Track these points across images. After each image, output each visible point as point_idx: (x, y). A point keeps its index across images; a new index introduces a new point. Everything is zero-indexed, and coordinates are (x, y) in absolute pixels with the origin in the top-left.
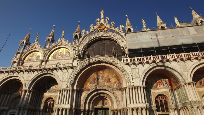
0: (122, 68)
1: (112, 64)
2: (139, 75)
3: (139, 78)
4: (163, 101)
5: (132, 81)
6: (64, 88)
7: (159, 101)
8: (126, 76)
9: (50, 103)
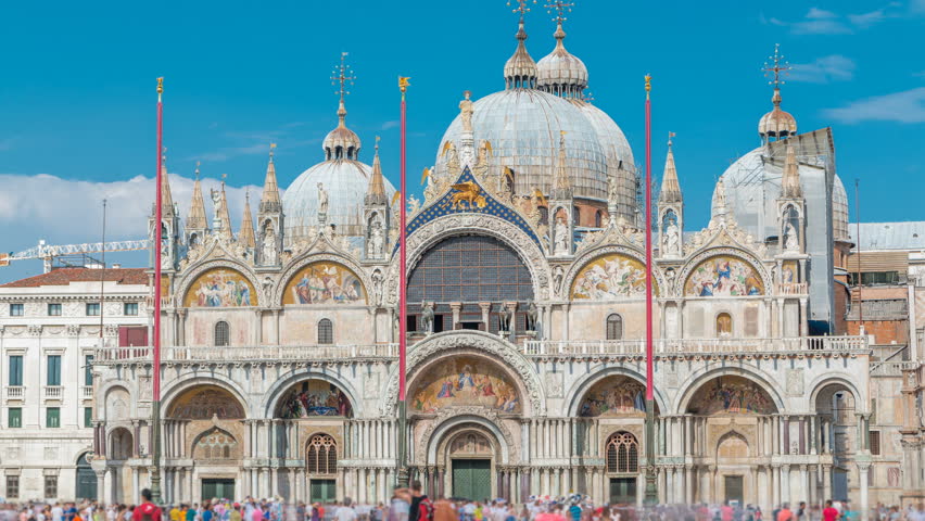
0: (524, 371)
1: (496, 356)
2: (563, 388)
3: (563, 397)
4: (628, 448)
5: (543, 406)
6: (374, 417)
7: (617, 445)
8: (531, 392)
9: (322, 447)
